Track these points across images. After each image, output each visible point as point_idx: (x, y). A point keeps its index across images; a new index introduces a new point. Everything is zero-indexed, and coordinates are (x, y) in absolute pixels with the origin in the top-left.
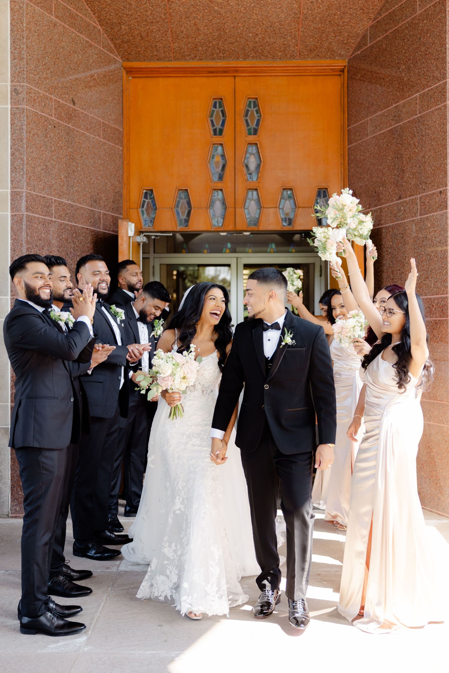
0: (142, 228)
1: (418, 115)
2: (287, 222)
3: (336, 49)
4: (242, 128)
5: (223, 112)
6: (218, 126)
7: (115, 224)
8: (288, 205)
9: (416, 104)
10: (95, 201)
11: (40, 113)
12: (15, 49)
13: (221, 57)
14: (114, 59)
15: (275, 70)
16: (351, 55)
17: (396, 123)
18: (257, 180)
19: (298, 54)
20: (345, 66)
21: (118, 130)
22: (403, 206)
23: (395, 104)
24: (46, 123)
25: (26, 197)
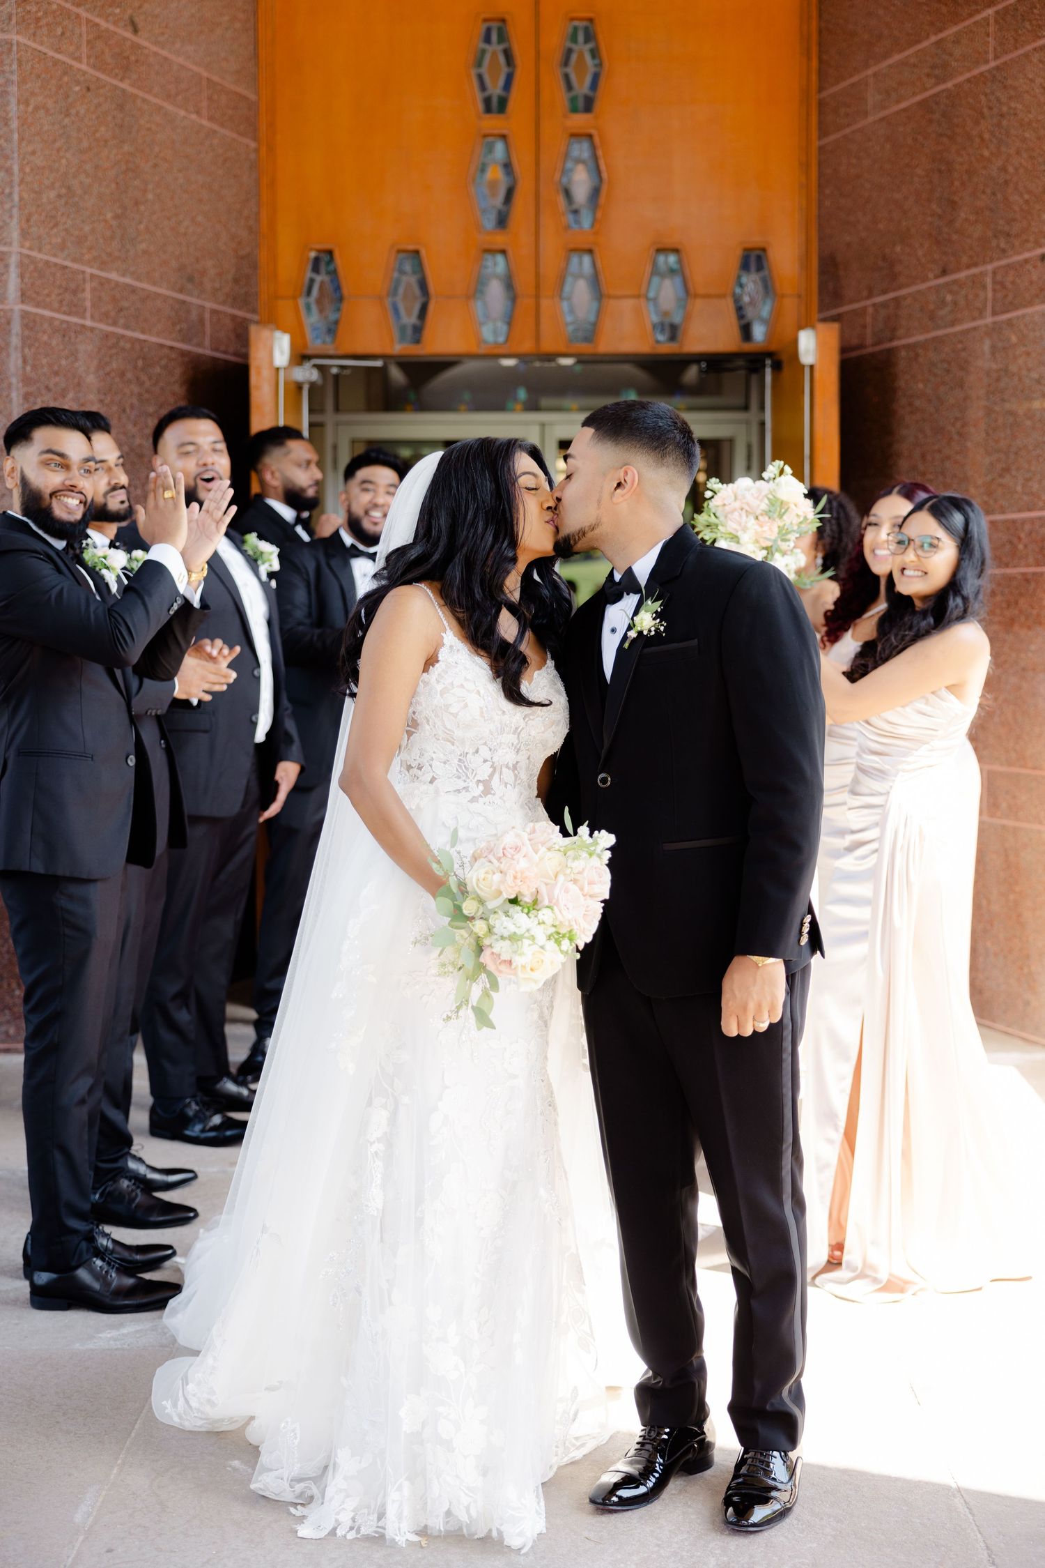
0: (305, 346)
1: (993, 64)
2: (667, 334)
4: (556, 94)
5: (508, 55)
6: (496, 90)
7: (242, 336)
8: (667, 292)
9: (988, 35)
10: (190, 279)
11: (51, 53)
17: (937, 84)
18: (593, 226)
21: (246, 98)
22: (951, 292)
23: (936, 34)
24: (66, 79)
25: (21, 265)
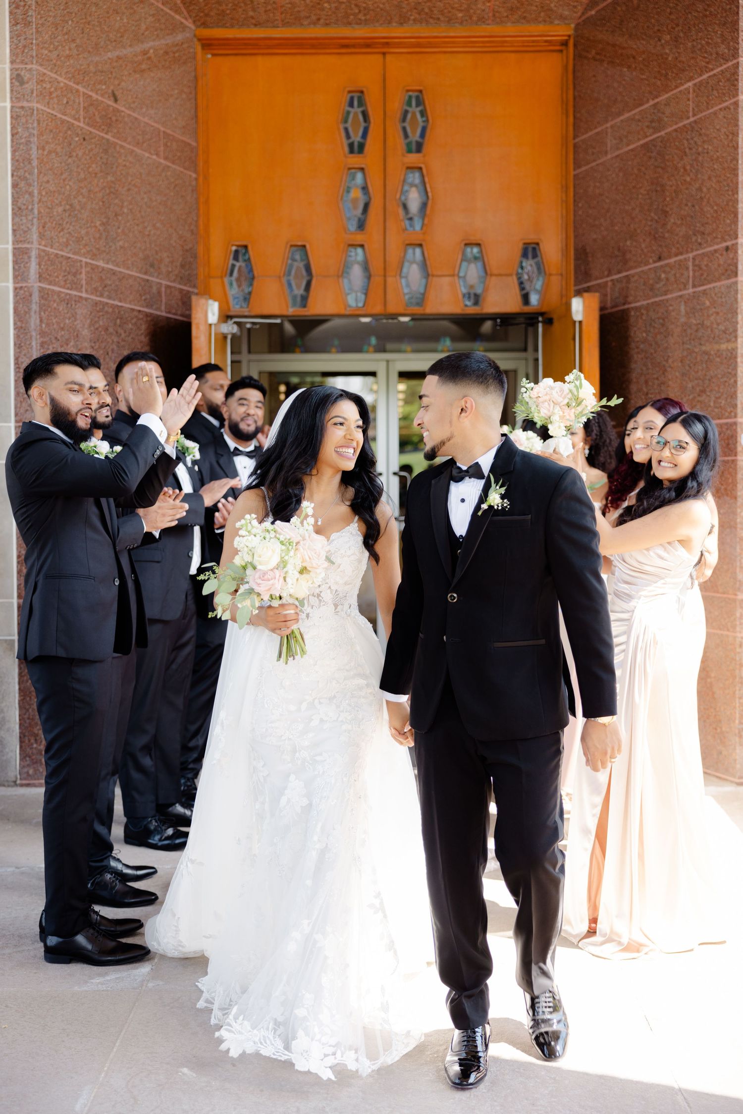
0: (229, 310)
1: (692, 119)
2: (472, 301)
3: (555, 6)
4: (397, 140)
5: (365, 115)
6: (357, 138)
7: (186, 303)
8: (473, 272)
9: (689, 100)
10: (151, 265)
11: (59, 116)
12: (17, 7)
13: (360, 19)
14: (182, 23)
15: (453, 42)
16: (580, 17)
17: (654, 133)
18: (422, 228)
19: (491, 15)
20: (569, 36)
21: (189, 144)
22: (664, 272)
23: (653, 99)
24: (69, 132)
25: (39, 256)
